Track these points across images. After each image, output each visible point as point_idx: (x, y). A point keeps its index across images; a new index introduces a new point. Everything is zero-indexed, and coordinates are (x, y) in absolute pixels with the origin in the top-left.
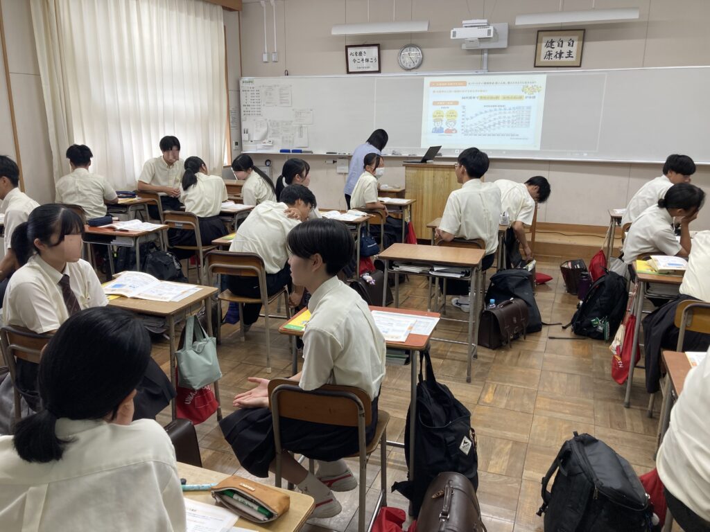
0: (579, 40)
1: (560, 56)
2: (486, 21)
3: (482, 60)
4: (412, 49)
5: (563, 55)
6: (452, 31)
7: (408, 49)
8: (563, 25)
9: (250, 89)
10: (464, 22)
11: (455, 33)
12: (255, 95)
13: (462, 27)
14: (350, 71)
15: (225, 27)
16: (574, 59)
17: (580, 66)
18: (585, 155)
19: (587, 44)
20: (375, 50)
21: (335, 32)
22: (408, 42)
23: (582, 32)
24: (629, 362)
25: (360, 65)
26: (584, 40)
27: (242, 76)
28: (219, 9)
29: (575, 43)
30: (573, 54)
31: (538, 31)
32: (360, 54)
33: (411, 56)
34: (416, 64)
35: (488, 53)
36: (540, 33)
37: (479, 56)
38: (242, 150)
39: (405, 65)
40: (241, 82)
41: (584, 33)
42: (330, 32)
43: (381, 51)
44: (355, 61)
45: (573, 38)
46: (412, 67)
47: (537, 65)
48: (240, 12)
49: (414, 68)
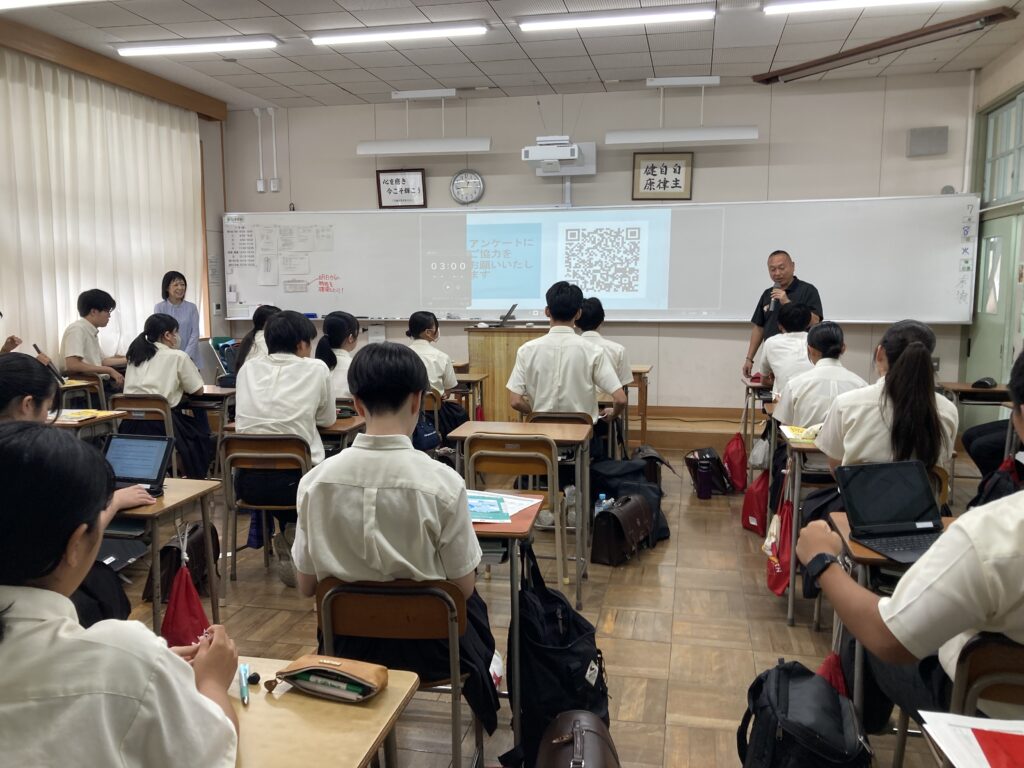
0: (686, 166)
1: (665, 186)
2: (567, 138)
3: (563, 191)
4: (469, 175)
5: (668, 184)
6: (523, 151)
7: (463, 175)
8: (665, 146)
9: (237, 229)
10: (538, 139)
11: (527, 153)
12: (246, 237)
13: (536, 145)
14: (383, 205)
15: (201, 142)
16: (682, 190)
17: (690, 199)
18: (705, 313)
19: (696, 170)
20: (418, 176)
21: (363, 151)
22: (463, 166)
23: (689, 156)
24: (789, 563)
25: (397, 197)
26: (692, 165)
27: (225, 211)
28: (194, 117)
29: (683, 170)
30: (681, 183)
31: (635, 154)
32: (397, 181)
33: (468, 185)
34: (475, 196)
35: (572, 182)
36: (637, 156)
37: (560, 186)
38: (226, 316)
39: (460, 197)
40: (225, 219)
41: (693, 156)
42: (355, 151)
43: (427, 179)
44: (389, 191)
45: (680, 163)
46: (470, 200)
47: (635, 197)
48: (224, 123)
49: (472, 202)
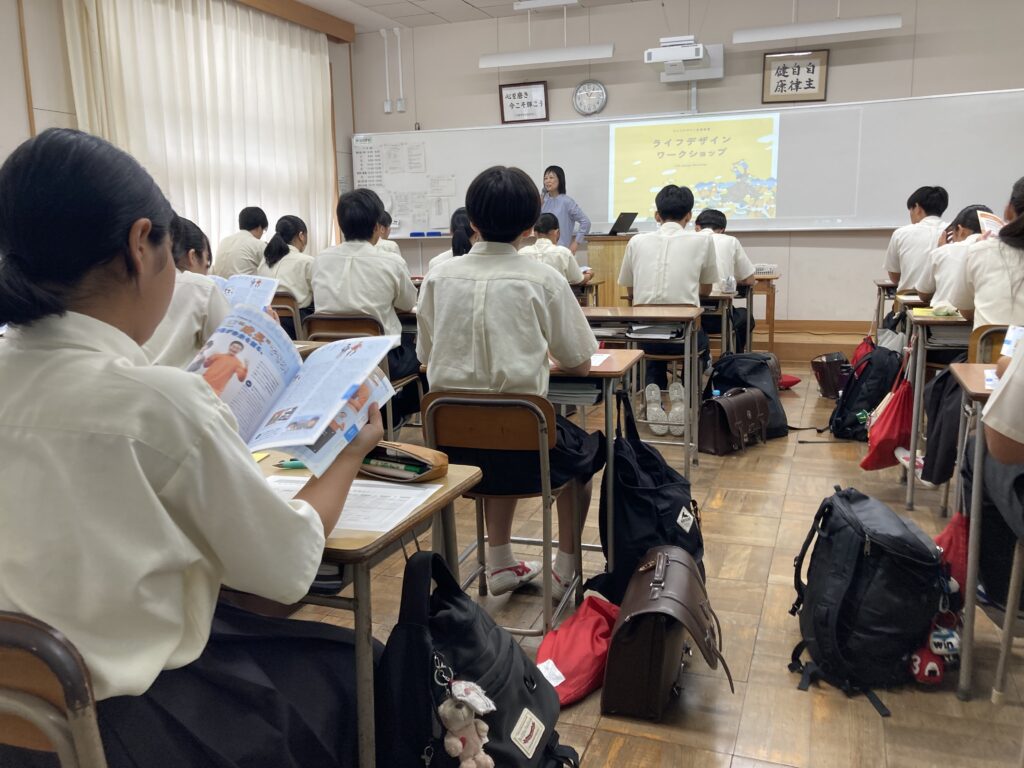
0: (821, 65)
1: (797, 88)
2: (692, 38)
3: (689, 97)
4: (592, 86)
5: (800, 85)
6: (646, 52)
7: (586, 86)
8: (798, 44)
9: (366, 150)
10: (662, 40)
11: (650, 55)
12: (374, 158)
13: (659, 46)
14: (506, 120)
15: (330, 64)
16: (815, 91)
17: (824, 100)
18: (839, 221)
19: (833, 70)
20: (540, 89)
21: (485, 64)
22: (586, 76)
23: (825, 53)
25: (518, 111)
26: (828, 63)
27: (354, 132)
28: (323, 37)
29: (817, 69)
30: (815, 84)
31: (765, 53)
32: (520, 95)
33: (591, 96)
34: (598, 106)
35: (698, 87)
36: (767, 56)
37: (685, 92)
39: (582, 108)
40: (354, 141)
41: (829, 54)
42: (478, 66)
43: (550, 92)
44: (512, 105)
45: (813, 62)
46: (592, 111)
47: (765, 100)
48: (352, 45)
49: (595, 112)
